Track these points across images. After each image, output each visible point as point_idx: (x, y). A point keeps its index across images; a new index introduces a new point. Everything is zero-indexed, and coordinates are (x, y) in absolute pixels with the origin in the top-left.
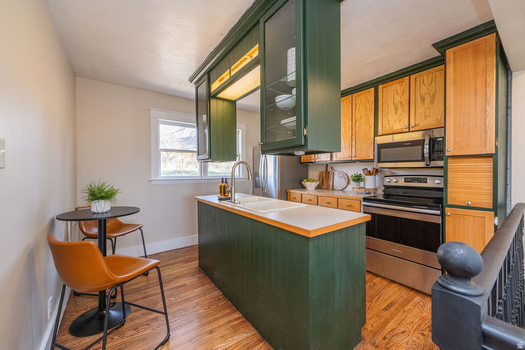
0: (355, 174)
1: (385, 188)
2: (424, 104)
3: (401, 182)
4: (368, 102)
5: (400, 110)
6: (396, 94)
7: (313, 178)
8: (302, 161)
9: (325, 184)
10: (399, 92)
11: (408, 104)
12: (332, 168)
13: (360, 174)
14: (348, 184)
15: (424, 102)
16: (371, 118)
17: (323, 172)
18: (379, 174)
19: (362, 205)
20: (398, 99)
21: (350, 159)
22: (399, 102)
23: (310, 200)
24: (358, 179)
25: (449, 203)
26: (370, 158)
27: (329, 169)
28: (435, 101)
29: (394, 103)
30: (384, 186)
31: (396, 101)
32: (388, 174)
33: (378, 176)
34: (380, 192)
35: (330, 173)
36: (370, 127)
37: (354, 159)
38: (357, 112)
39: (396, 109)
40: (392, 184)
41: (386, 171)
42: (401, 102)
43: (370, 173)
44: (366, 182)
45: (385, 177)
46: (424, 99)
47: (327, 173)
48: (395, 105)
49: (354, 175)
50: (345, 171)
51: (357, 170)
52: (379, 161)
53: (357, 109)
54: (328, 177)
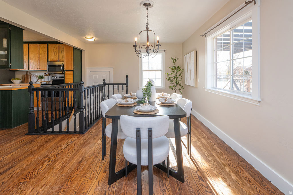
7: (18, 78)
9: (26, 80)
10: (55, 48)
11: (58, 53)
12: (30, 73)
14: (38, 80)
16: (46, 55)
17: (24, 75)
20: (55, 50)
21: (37, 69)
24: (41, 77)
26: (46, 70)
30: (52, 80)
33: (50, 76)
34: (51, 82)
35: (29, 75)
36: (46, 58)
37: (39, 69)
38: (40, 51)
39: (54, 53)
40: (55, 79)
42: (56, 52)
43: (47, 75)
44: (45, 79)
45: (52, 76)
47: (27, 75)
48: (54, 52)
50: (36, 74)
51: (41, 74)
52: (49, 71)
54: (28, 77)
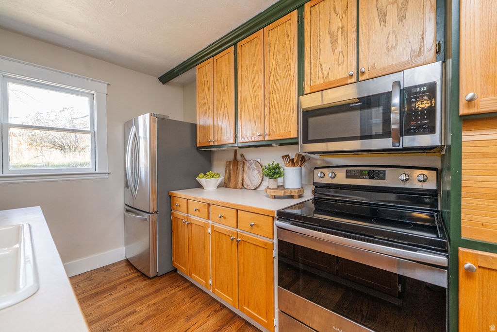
0: (269, 165)
1: (316, 187)
2: (385, 25)
3: (341, 178)
4: (288, 36)
5: (341, 42)
6: (333, 14)
8: (198, 146)
9: (232, 179)
10: (338, 9)
11: (355, 30)
12: (242, 155)
13: (278, 165)
14: (262, 181)
15: (385, 22)
16: (292, 64)
17: (230, 162)
18: (306, 163)
19: (275, 227)
20: (336, 24)
21: (261, 139)
22: (339, 28)
23: (199, 210)
24: (274, 172)
25: (465, 235)
26: (292, 136)
27: (239, 157)
28: (408, 15)
29: (329, 32)
30: (314, 184)
31: (334, 28)
32: (319, 163)
33: (306, 167)
34: (309, 195)
35: (239, 163)
37: (267, 138)
38: (271, 57)
39: (334, 43)
40: (327, 180)
41: (316, 160)
42: (343, 29)
43: (292, 163)
44: (286, 178)
45: (316, 168)
46: (385, 14)
47: (236, 163)
48: (332, 35)
49: (267, 167)
50: (259, 161)
51: (272, 157)
52: (306, 140)
53: (272, 52)
54: (237, 169)
